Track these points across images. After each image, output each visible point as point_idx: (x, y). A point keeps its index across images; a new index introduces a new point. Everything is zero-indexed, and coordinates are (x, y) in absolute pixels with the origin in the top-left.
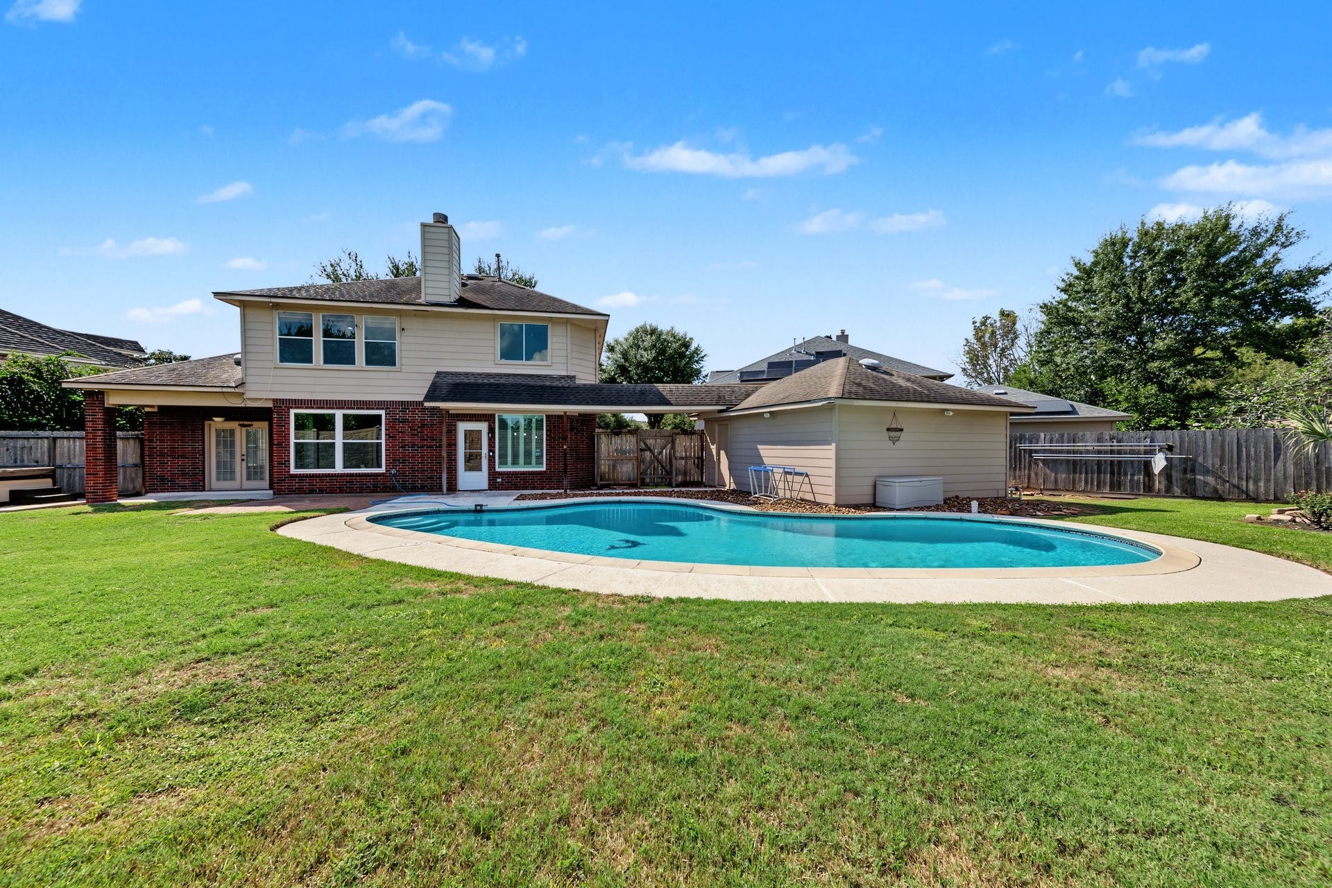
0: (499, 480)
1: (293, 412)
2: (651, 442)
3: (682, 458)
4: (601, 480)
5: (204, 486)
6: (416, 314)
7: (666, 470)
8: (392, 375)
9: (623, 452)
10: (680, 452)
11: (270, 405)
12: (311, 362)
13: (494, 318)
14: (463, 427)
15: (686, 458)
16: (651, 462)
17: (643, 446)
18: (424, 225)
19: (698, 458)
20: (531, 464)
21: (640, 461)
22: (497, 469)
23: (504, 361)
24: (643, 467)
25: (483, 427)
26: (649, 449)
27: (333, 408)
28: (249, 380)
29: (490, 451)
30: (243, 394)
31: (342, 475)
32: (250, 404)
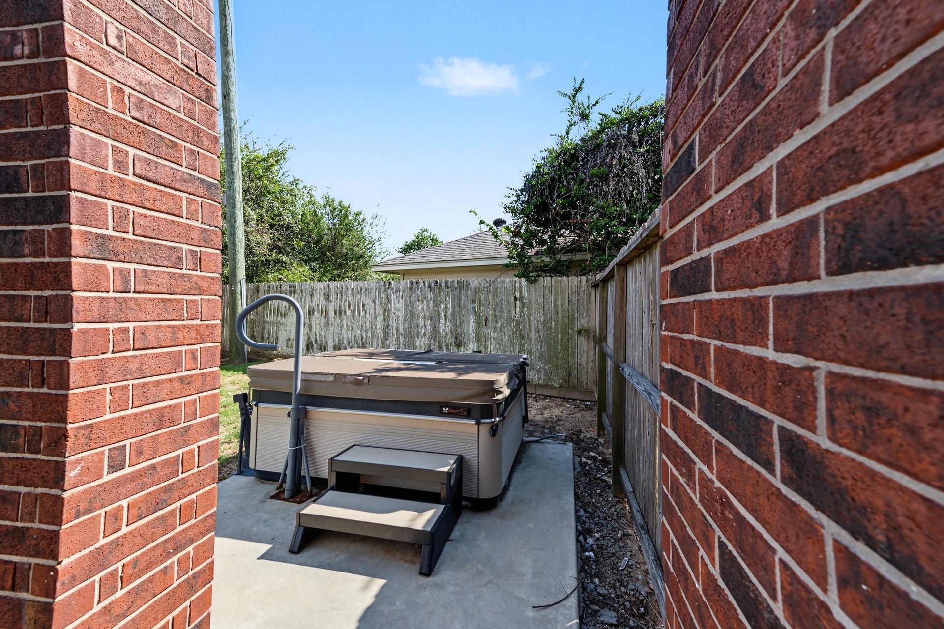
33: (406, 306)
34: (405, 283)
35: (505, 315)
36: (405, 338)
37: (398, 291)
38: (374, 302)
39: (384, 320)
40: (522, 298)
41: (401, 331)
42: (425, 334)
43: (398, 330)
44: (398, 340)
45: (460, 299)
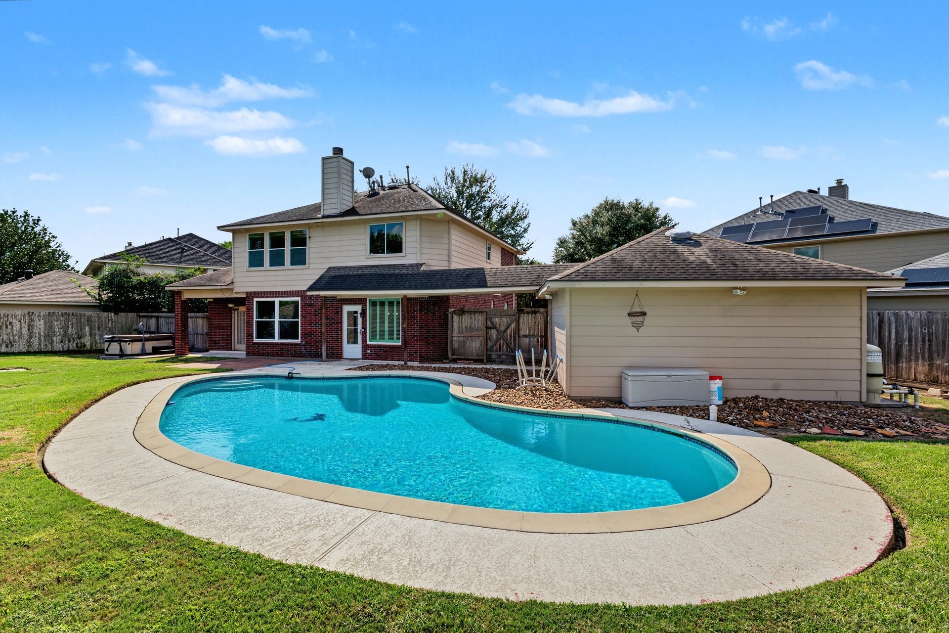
0: (369, 352)
1: (255, 300)
2: (497, 320)
3: (525, 336)
4: (453, 355)
5: (231, 347)
6: (317, 225)
7: (510, 348)
8: (305, 272)
9: (471, 329)
10: (524, 330)
11: (244, 296)
12: (263, 266)
13: (365, 222)
14: (347, 309)
15: (529, 336)
16: (498, 340)
17: (489, 323)
18: (324, 159)
19: (542, 336)
20: (384, 339)
21: (487, 338)
22: (368, 343)
23: (372, 254)
24: (490, 344)
25: (358, 308)
26: (495, 328)
27: (274, 297)
28: (236, 280)
29: (363, 328)
30: (232, 290)
31: (277, 344)
32: (237, 296)
33: (45, 323)
34: (44, 312)
35: (104, 326)
36: (45, 337)
37: (39, 316)
38: (20, 321)
39: (29, 330)
40: (112, 320)
41: (42, 334)
42: (59, 335)
43: (39, 334)
44: (40, 338)
45: (81, 320)
